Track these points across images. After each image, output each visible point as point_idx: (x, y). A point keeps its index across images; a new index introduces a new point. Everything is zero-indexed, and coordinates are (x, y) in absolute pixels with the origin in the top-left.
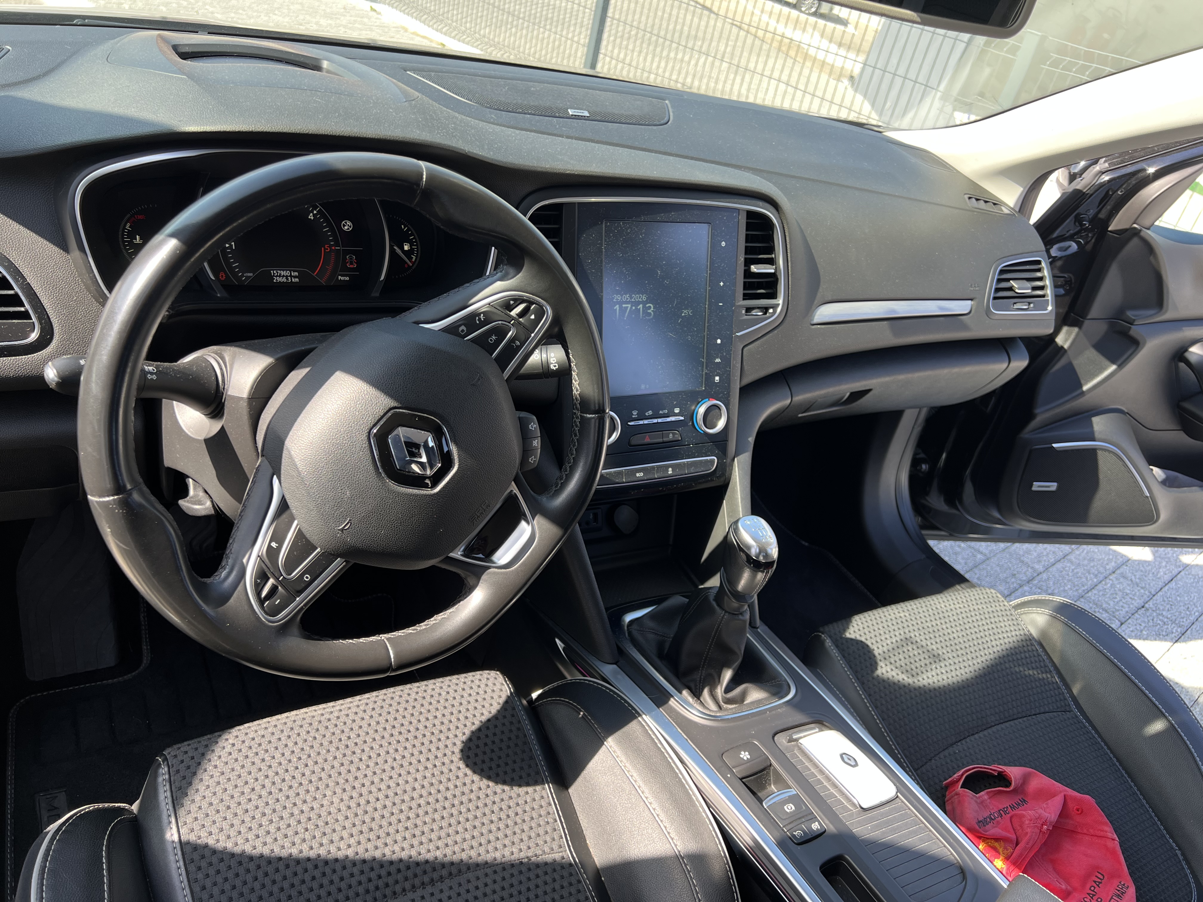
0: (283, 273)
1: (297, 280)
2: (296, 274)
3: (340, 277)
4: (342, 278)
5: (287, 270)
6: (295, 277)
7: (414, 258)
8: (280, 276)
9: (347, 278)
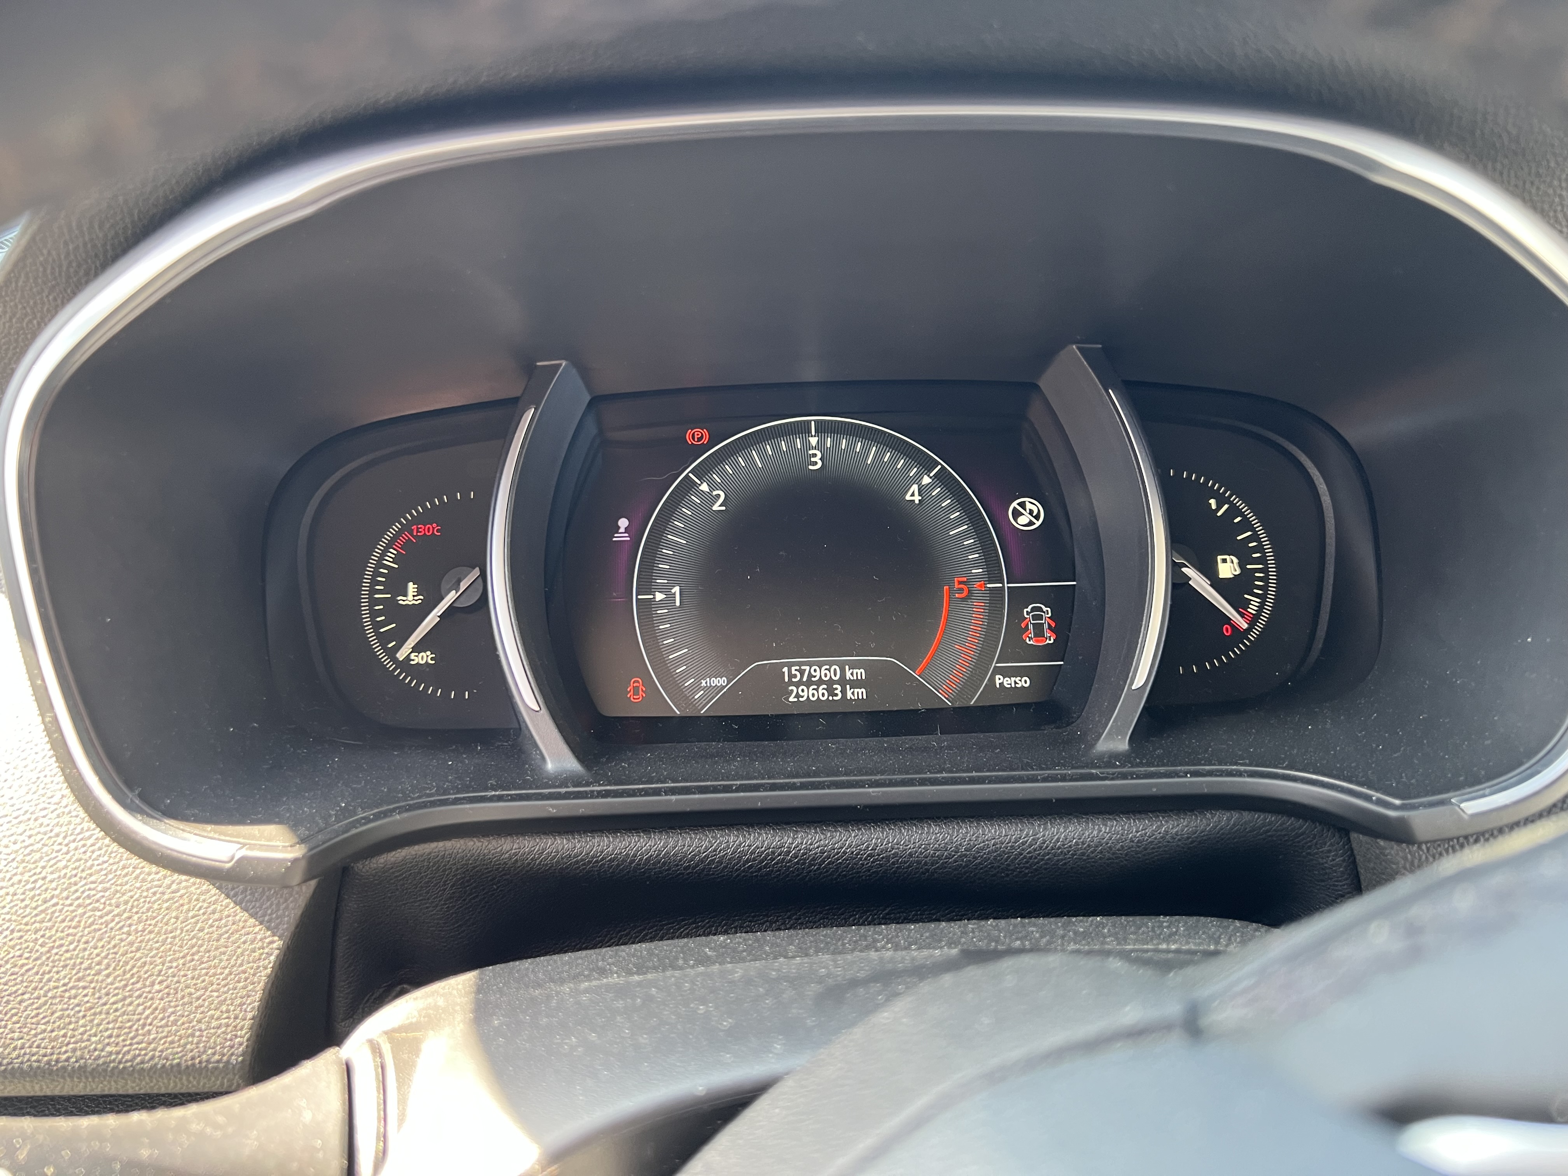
0: (819, 673)
1: (861, 692)
2: (860, 673)
3: (999, 679)
4: (1008, 682)
5: (831, 664)
6: (855, 684)
7: (1255, 602)
8: (808, 684)
9: (1024, 682)
